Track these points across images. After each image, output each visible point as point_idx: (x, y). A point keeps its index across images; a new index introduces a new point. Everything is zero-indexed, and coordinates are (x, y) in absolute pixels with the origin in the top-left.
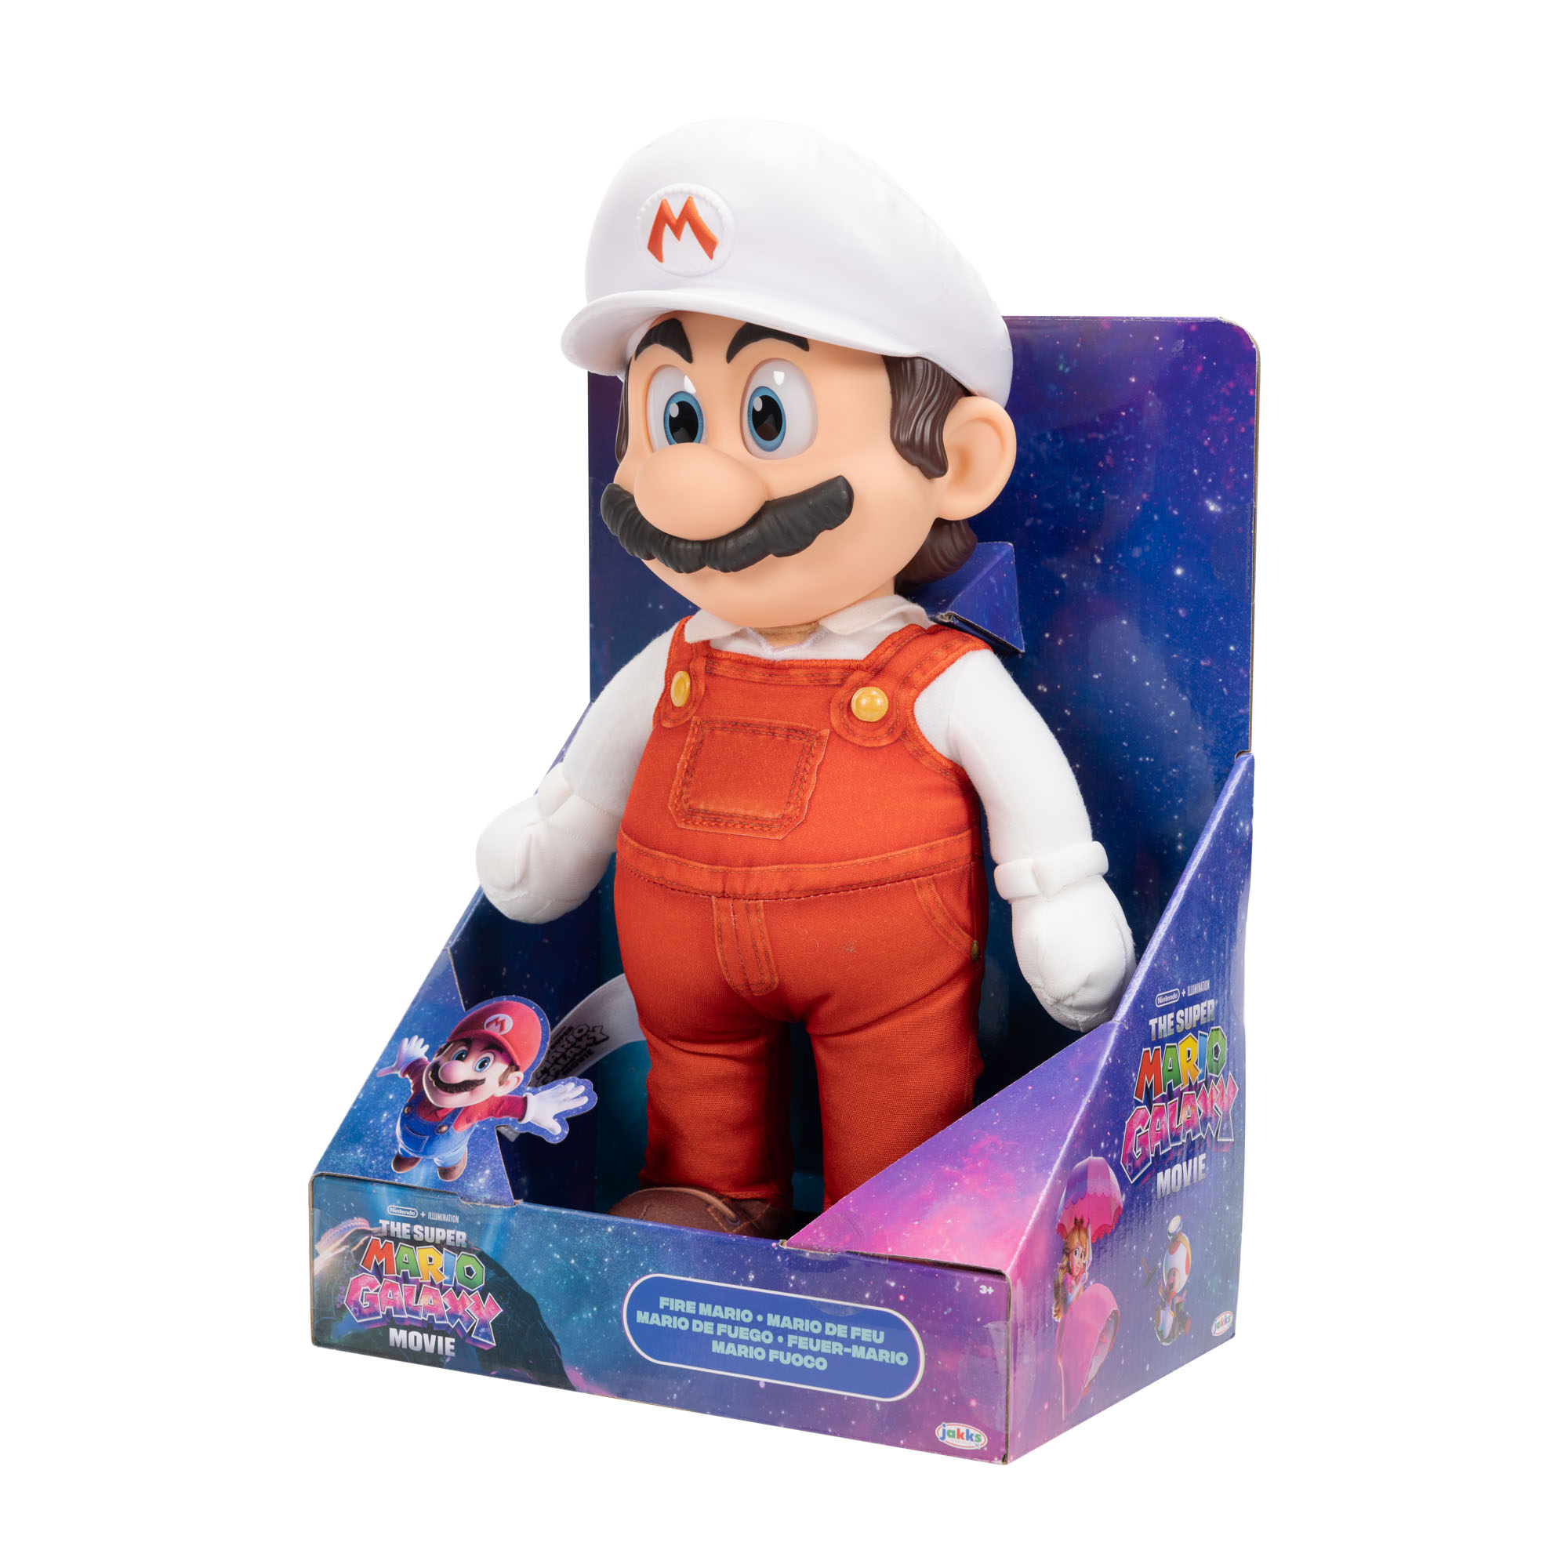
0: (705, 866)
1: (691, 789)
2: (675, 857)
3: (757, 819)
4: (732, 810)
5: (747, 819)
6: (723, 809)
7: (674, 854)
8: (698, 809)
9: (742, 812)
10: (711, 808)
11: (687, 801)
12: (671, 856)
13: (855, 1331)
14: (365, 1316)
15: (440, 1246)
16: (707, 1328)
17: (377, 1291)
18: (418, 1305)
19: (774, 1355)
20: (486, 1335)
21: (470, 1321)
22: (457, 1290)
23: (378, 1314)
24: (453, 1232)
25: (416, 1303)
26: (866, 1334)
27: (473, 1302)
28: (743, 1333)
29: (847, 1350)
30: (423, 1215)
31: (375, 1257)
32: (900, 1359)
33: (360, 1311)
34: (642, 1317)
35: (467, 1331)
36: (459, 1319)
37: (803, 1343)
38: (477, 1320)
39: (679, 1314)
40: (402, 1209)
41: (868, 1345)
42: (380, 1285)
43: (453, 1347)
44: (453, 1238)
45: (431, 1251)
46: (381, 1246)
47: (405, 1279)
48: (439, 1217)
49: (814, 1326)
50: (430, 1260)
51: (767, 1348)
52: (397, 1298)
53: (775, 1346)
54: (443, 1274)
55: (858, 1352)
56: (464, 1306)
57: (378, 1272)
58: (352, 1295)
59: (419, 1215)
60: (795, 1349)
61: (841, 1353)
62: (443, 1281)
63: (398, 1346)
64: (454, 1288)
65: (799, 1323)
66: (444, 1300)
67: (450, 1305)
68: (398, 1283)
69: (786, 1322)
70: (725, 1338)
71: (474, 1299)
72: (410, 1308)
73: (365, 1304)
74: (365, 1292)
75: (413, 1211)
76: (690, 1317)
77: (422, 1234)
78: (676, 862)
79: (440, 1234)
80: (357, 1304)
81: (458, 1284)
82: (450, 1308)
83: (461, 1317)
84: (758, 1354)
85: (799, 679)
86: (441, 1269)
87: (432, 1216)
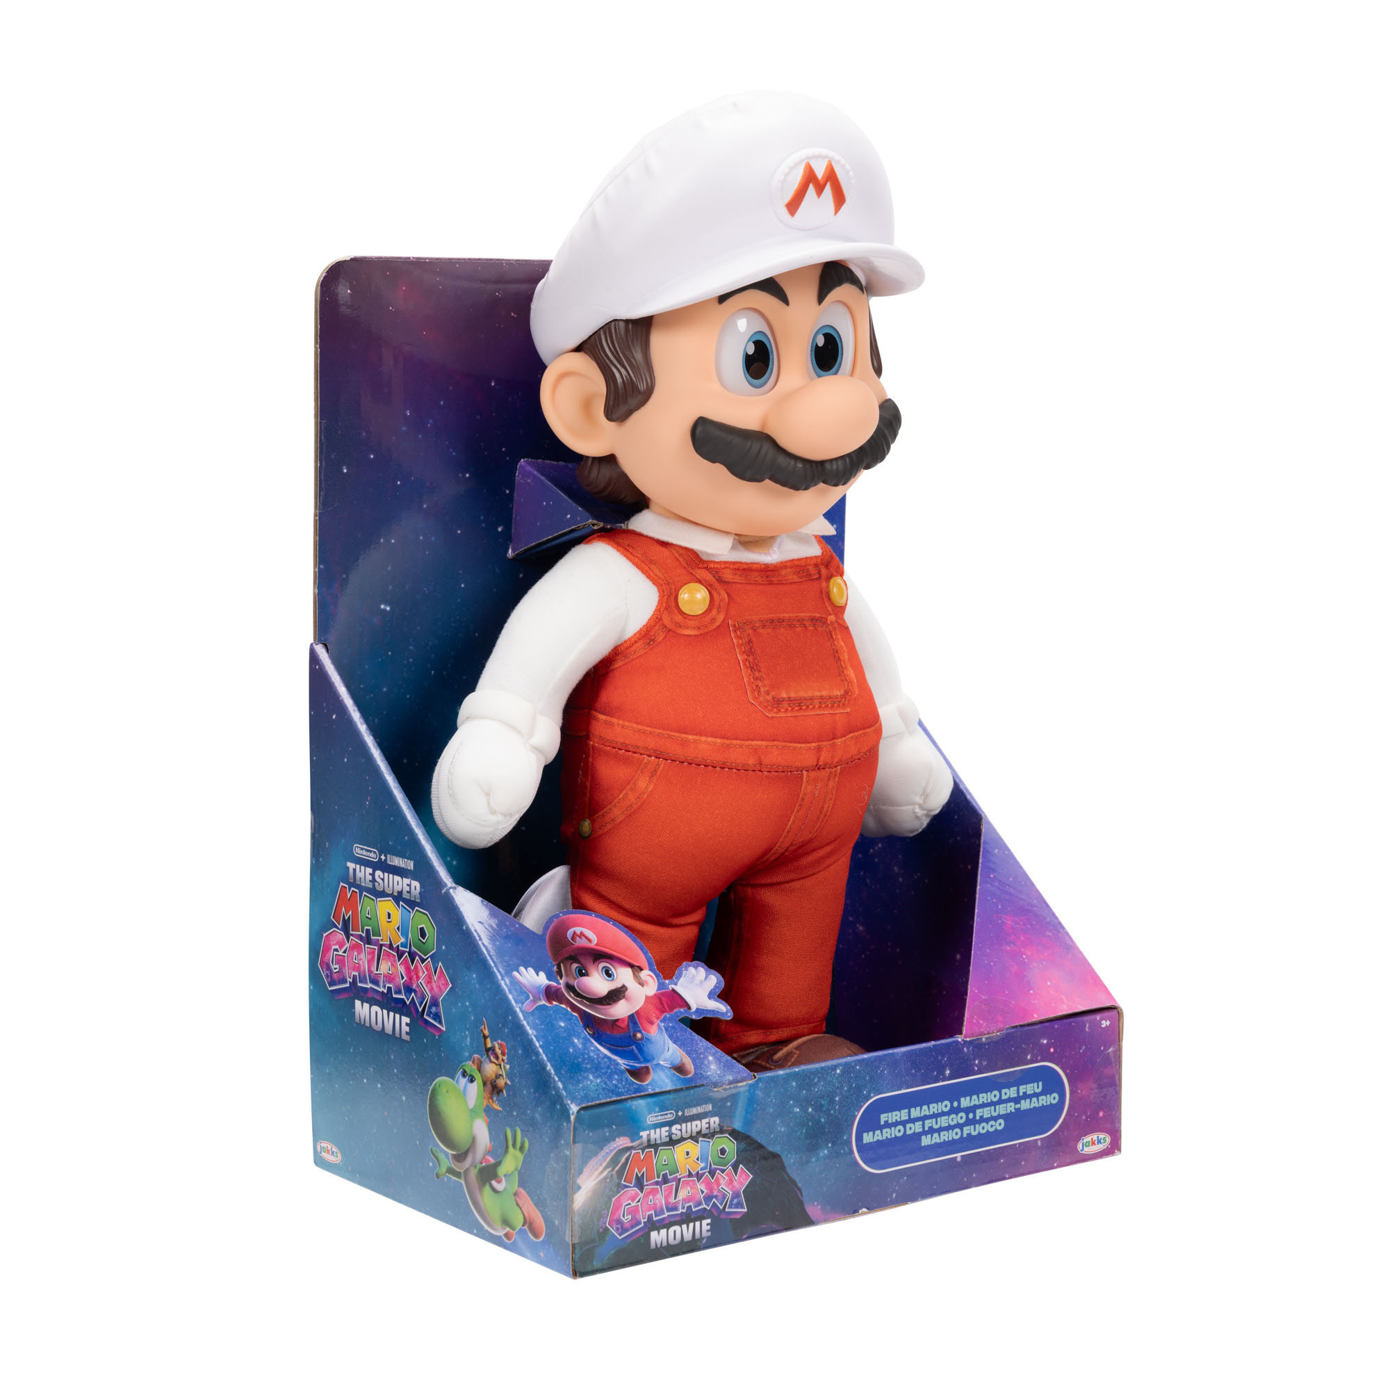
0: (803, 745)
1: (766, 682)
2: (775, 743)
3: (830, 698)
4: (810, 694)
5: (823, 699)
6: (802, 694)
7: (774, 740)
8: (782, 698)
9: (818, 694)
10: (793, 695)
11: (768, 693)
12: (771, 743)
13: (1022, 1089)
14: (627, 1230)
15: (694, 1138)
16: (917, 1127)
17: (639, 1201)
18: (677, 1200)
19: (966, 1130)
20: (739, 1205)
21: (724, 1196)
22: (712, 1173)
23: (640, 1223)
24: (707, 1120)
25: (675, 1199)
26: (1030, 1088)
27: (727, 1178)
28: (943, 1121)
29: (1018, 1106)
30: (680, 1113)
31: (636, 1170)
32: (1053, 1099)
33: (622, 1228)
34: (868, 1138)
35: (721, 1208)
36: (714, 1200)
37: (986, 1112)
38: (729, 1196)
39: (896, 1124)
40: (661, 1115)
41: (1030, 1097)
42: (641, 1195)
43: (709, 1228)
44: (707, 1126)
45: (688, 1146)
46: (642, 1157)
47: (666, 1180)
48: (694, 1111)
49: (993, 1096)
50: (688, 1153)
51: (960, 1126)
52: (657, 1201)
53: (969, 1122)
54: (699, 1162)
55: (1025, 1105)
56: (719, 1185)
57: (640, 1184)
58: (614, 1215)
59: (677, 1115)
60: (982, 1120)
61: (1013, 1111)
62: (699, 1169)
63: (659, 1246)
64: (709, 1172)
65: (984, 1098)
66: (701, 1186)
67: (706, 1189)
68: (659, 1187)
69: (975, 1101)
70: (932, 1131)
71: (727, 1175)
72: (670, 1206)
73: (626, 1219)
74: (626, 1207)
75: (671, 1113)
76: (904, 1123)
77: (680, 1132)
78: (777, 747)
79: (696, 1126)
80: (619, 1221)
81: (713, 1166)
82: (705, 1191)
83: (716, 1197)
84: (954, 1135)
85: (791, 577)
86: (698, 1159)
87: (688, 1112)
